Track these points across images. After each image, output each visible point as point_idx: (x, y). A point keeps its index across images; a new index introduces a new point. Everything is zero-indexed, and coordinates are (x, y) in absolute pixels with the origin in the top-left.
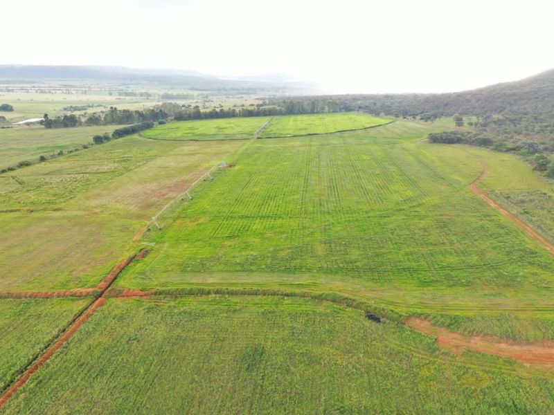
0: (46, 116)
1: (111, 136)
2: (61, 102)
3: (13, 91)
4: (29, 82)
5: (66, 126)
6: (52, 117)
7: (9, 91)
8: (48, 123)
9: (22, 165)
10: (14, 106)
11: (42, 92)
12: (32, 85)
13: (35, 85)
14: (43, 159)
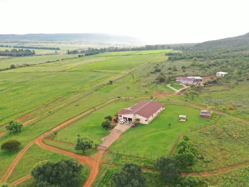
0: (68, 50)
1: (84, 55)
2: (77, 47)
3: (61, 43)
4: (68, 40)
5: (74, 54)
6: (70, 51)
7: (60, 43)
8: (69, 53)
9: (57, 61)
10: (61, 48)
11: (72, 44)
12: (68, 41)
13: (70, 41)
14: (63, 60)
